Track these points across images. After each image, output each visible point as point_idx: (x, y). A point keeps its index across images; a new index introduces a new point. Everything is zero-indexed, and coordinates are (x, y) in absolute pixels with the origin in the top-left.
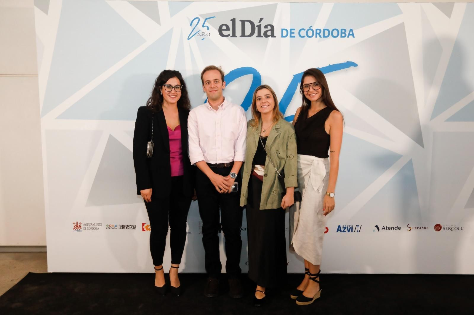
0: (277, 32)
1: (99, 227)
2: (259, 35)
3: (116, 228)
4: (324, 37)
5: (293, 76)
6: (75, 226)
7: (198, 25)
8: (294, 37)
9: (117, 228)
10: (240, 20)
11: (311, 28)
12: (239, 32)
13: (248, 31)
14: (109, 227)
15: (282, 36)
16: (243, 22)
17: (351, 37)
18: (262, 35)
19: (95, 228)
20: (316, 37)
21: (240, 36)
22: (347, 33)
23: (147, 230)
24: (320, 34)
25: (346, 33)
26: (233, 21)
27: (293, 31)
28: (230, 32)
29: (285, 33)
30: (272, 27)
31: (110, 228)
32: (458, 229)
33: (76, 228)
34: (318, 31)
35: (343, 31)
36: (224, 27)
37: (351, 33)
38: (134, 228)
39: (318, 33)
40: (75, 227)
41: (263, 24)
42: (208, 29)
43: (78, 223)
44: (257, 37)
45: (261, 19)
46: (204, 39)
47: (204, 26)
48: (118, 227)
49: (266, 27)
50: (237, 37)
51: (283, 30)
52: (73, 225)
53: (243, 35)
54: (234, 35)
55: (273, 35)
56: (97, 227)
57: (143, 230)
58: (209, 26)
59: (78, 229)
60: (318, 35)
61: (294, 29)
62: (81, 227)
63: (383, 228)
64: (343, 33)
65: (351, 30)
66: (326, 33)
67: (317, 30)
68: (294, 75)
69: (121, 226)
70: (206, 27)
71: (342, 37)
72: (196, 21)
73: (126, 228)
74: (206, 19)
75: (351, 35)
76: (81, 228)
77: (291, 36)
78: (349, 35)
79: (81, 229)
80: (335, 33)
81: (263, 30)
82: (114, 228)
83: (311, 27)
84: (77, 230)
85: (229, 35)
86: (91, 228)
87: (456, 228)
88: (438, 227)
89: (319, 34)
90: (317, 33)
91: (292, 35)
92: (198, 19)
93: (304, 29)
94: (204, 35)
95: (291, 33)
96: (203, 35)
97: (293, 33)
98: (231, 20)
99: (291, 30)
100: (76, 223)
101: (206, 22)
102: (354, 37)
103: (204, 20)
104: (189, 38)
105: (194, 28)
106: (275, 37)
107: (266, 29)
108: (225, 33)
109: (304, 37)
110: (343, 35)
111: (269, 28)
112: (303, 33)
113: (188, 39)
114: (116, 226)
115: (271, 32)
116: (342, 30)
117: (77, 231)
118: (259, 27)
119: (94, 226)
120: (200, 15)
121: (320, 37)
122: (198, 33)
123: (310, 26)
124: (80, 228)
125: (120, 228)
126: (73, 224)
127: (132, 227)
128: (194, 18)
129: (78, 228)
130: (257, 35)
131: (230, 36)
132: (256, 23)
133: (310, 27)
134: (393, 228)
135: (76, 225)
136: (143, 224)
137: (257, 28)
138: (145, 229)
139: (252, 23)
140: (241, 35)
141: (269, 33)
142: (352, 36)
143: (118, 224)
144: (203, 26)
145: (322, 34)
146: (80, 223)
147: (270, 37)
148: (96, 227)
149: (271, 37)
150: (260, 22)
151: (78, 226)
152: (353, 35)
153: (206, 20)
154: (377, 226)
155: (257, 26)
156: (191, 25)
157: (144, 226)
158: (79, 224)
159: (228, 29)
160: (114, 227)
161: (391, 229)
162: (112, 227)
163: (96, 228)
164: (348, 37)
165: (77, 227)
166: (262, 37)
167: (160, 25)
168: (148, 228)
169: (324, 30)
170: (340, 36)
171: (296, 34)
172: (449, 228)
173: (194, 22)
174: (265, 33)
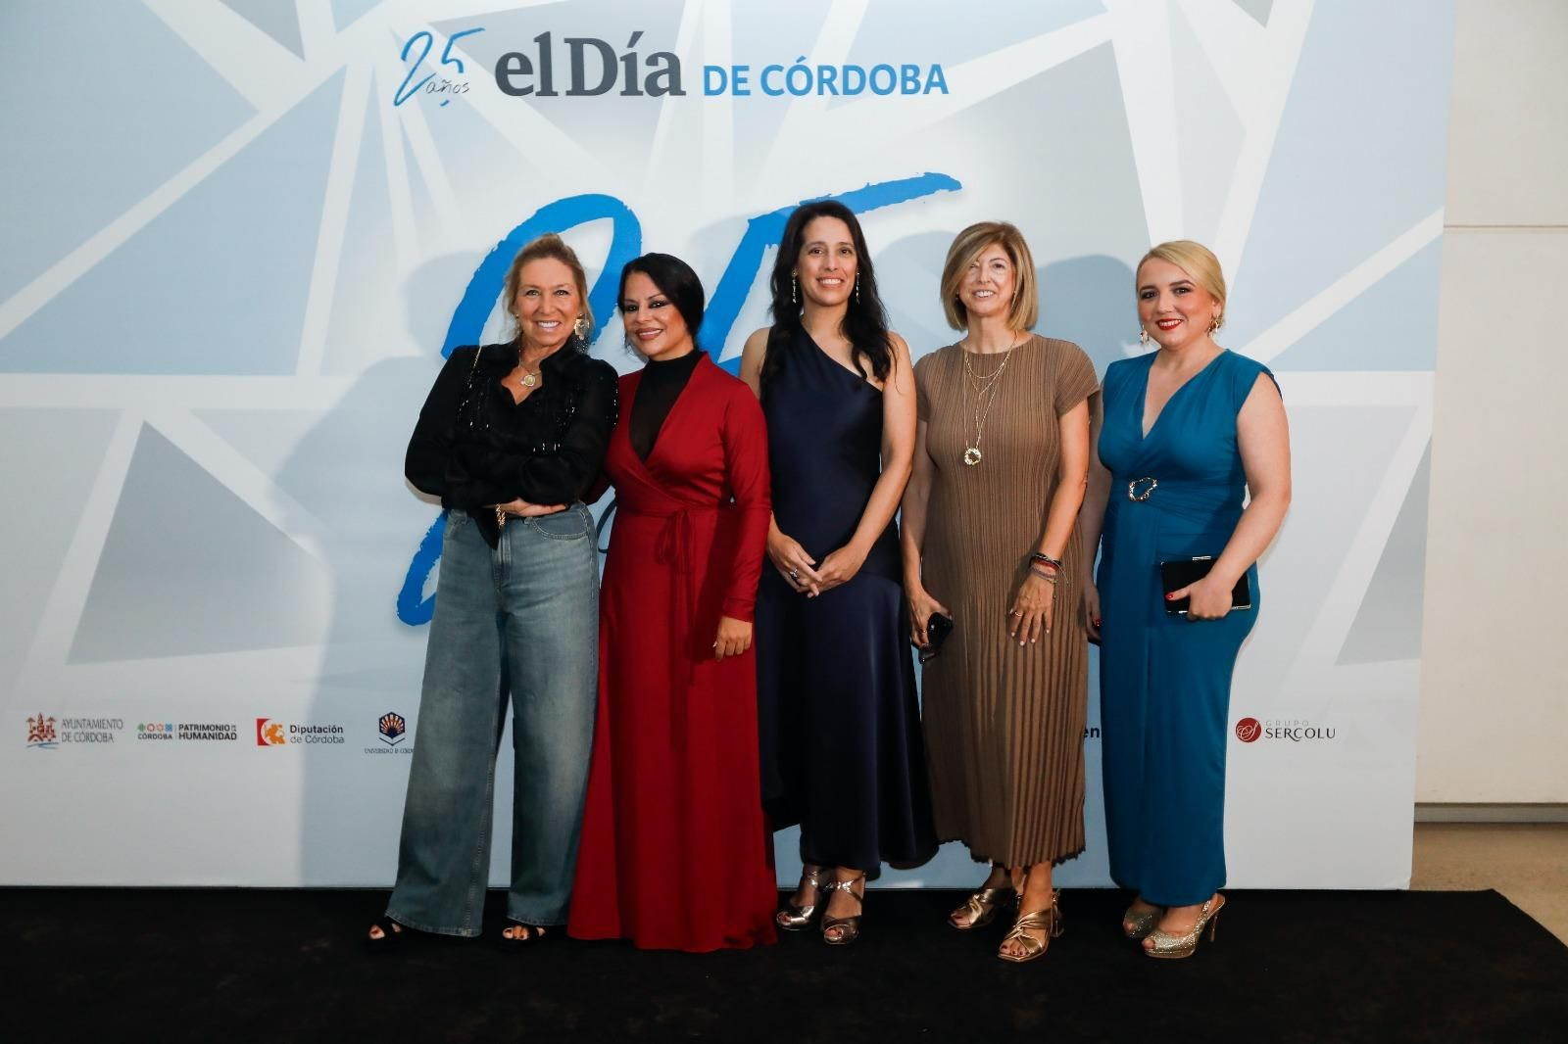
0: (690, 78)
1: (115, 732)
2: (631, 90)
3: (170, 737)
4: (847, 91)
5: (748, 225)
6: (34, 728)
7: (426, 59)
8: (747, 93)
9: (173, 733)
10: (567, 41)
11: (801, 63)
12: (562, 78)
13: (593, 76)
14: (148, 733)
15: (708, 92)
16: (577, 46)
17: (936, 91)
18: (641, 86)
19: (99, 737)
20: (821, 92)
21: (569, 93)
22: (923, 80)
23: (274, 743)
24: (834, 83)
25: (918, 78)
26: (544, 41)
27: (741, 74)
28: (534, 80)
29: (715, 81)
30: (674, 61)
31: (150, 736)
32: (1317, 733)
33: (36, 738)
34: (827, 75)
35: (910, 73)
36: (514, 64)
37: (936, 79)
38: (232, 737)
39: (826, 80)
40: (36, 732)
41: (643, 50)
42: (461, 70)
43: (45, 718)
44: (623, 93)
45: (636, 36)
46: (447, 102)
47: (449, 57)
48: (178, 731)
49: (652, 60)
50: (556, 94)
51: (708, 69)
52: (27, 727)
53: (578, 88)
54: (547, 90)
55: (675, 89)
56: (108, 731)
57: (261, 742)
58: (462, 60)
59: (46, 740)
60: (825, 86)
61: (746, 68)
62: (56, 733)
64: (908, 80)
65: (936, 68)
66: (854, 80)
67: (821, 69)
68: (749, 221)
69: (187, 728)
70: (455, 64)
71: (905, 91)
72: (419, 46)
73: (205, 736)
74: (454, 38)
75: (936, 85)
76: (54, 736)
77: (736, 92)
78: (930, 84)
79: (54, 740)
80: (883, 79)
81: (643, 71)
82: (165, 737)
83: (802, 58)
84: (40, 742)
85: (529, 90)
86: (88, 737)
87: (1310, 734)
88: (1249, 729)
89: (829, 82)
90: (821, 81)
91: (741, 87)
92: (425, 39)
93: (780, 69)
94: (447, 89)
95: (736, 81)
96: (444, 88)
97: (744, 81)
98: (536, 40)
99: (736, 69)
100: (36, 718)
101: (454, 47)
102: (945, 91)
103: (446, 42)
104: (400, 100)
105: (413, 71)
106: (684, 93)
107: (653, 69)
108: (517, 81)
109: (781, 92)
110: (911, 85)
111: (663, 64)
112: (776, 80)
113: (396, 104)
114: (169, 728)
115: (667, 77)
116: (904, 68)
117: (40, 745)
118: (631, 60)
119: (96, 730)
120: (433, 24)
121: (834, 92)
122: (427, 83)
123: (797, 58)
124: (49, 736)
125: (185, 736)
126: (28, 724)
127: (225, 733)
128: (413, 35)
129: (46, 736)
130: (624, 89)
131: (534, 93)
132: (621, 50)
133: (798, 61)
134: (1095, 733)
135: (36, 724)
136: (261, 722)
137: (621, 66)
138: (267, 740)
139: (606, 50)
140: (570, 88)
141: (663, 82)
142: (939, 89)
143: (175, 724)
144: (445, 61)
145: (838, 83)
146: (51, 719)
147: (668, 93)
148: (102, 731)
149: (672, 94)
150: (632, 44)
151: (43, 730)
152: (942, 85)
153: (455, 42)
155: (622, 59)
156: (404, 57)
157: (263, 727)
158: (46, 724)
159: (526, 68)
160: (164, 732)
161: (1089, 734)
162: (156, 732)
163: (104, 736)
164: (927, 91)
165: (42, 732)
166: (641, 93)
167: (302, 57)
168: (278, 734)
169: (846, 69)
170: (898, 88)
171: (753, 82)
172: (1287, 733)
173: (413, 47)
174: (651, 81)
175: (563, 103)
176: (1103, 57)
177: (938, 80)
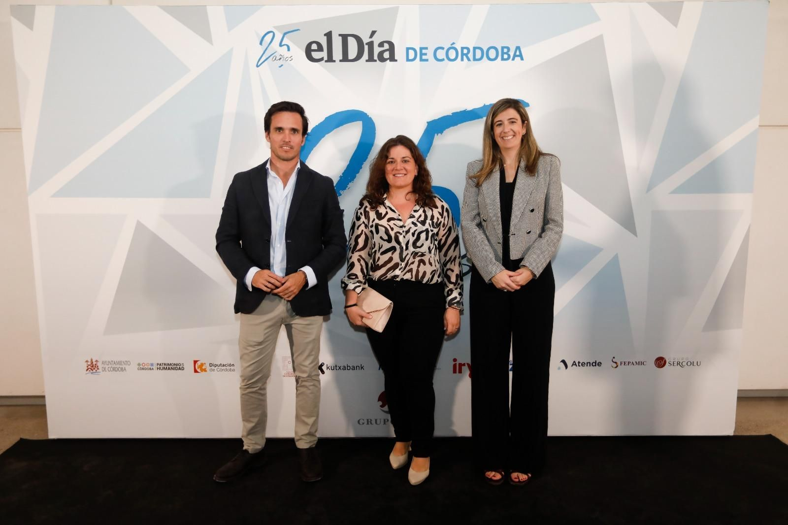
0: (399, 53)
1: (127, 367)
2: (371, 59)
3: (153, 369)
4: (475, 59)
5: (427, 124)
6: (89, 365)
7: (272, 44)
8: (427, 60)
9: (154, 368)
10: (340, 35)
11: (453, 46)
12: (337, 53)
13: (353, 52)
14: (142, 367)
15: (408, 60)
16: (344, 38)
17: (518, 59)
18: (376, 57)
19: (120, 369)
20: (462, 60)
21: (341, 61)
22: (512, 54)
23: (202, 371)
24: (469, 55)
25: (509, 53)
26: (329, 35)
27: (424, 51)
28: (324, 54)
29: (412, 54)
30: (391, 45)
31: (143, 369)
32: (692, 364)
33: (90, 370)
34: (465, 51)
35: (505, 50)
36: (314, 47)
37: (518, 53)
38: (183, 369)
39: (464, 53)
40: (89, 367)
41: (377, 40)
42: (289, 50)
43: (94, 361)
44: (367, 61)
45: (373, 33)
46: (282, 65)
47: (283, 44)
48: (156, 366)
49: (381, 45)
50: (334, 61)
51: (408, 49)
52: (85, 365)
53: (345, 58)
54: (330, 59)
55: (392, 58)
56: (124, 366)
57: (196, 371)
58: (289, 45)
59: (94, 371)
60: (465, 57)
61: (426, 48)
62: (99, 367)
63: (574, 364)
64: (504, 54)
65: (518, 48)
66: (478, 54)
67: (463, 48)
68: (428, 122)
69: (160, 365)
70: (285, 47)
71: (503, 59)
72: (269, 38)
73: (169, 369)
74: (285, 34)
75: (518, 56)
76: (98, 369)
77: (421, 60)
78: (515, 56)
79: (98, 371)
80: (492, 54)
81: (377, 50)
82: (150, 369)
83: (454, 43)
84: (91, 371)
85: (322, 59)
86: (114, 369)
87: (689, 364)
88: (661, 362)
89: (466, 55)
90: (463, 54)
91: (424, 57)
92: (272, 34)
93: (443, 48)
94: (282, 59)
96: (280, 59)
97: (426, 54)
98: (325, 35)
99: (421, 49)
100: (90, 360)
101: (285, 38)
102: (522, 59)
103: (282, 36)
104: (259, 65)
105: (266, 49)
106: (396, 61)
107: (382, 49)
108: (316, 55)
109: (443, 60)
110: (506, 56)
111: (386, 46)
112: (441, 54)
113: (257, 66)
114: (152, 365)
115: (388, 52)
116: (503, 48)
117: (92, 373)
118: (371, 45)
119: (118, 366)
120: (275, 27)
121: (469, 59)
122: (272, 57)
123: (452, 43)
124: (96, 369)
125: (160, 369)
126: (86, 363)
127: (178, 367)
129: (94, 369)
130: (367, 59)
131: (324, 61)
132: (366, 40)
133: (451, 45)
134: (589, 364)
135: (89, 363)
136: (195, 362)
137: (366, 48)
138: (199, 370)
139: (358, 39)
140: (341, 58)
141: (386, 55)
142: (519, 58)
143: (155, 362)
144: (281, 45)
145: (471, 55)
146: (97, 361)
147: (388, 60)
148: (121, 366)
149: (390, 61)
150: (371, 37)
151: (93, 366)
152: (521, 56)
153: (286, 36)
154: (564, 362)
155: (367, 44)
156: (261, 44)
157: (197, 364)
158: (94, 363)
159: (320, 48)
160: (149, 367)
161: (586, 365)
162: (146, 367)
163: (122, 369)
164: (513, 59)
165: (92, 367)
166: (376, 61)
167: (212, 44)
168: (204, 367)
169: (475, 48)
170: (500, 57)
171: (430, 55)
172: (678, 364)
173: (265, 38)
174: (381, 55)
175: (338, 65)
176: (598, 42)
177: (519, 54)
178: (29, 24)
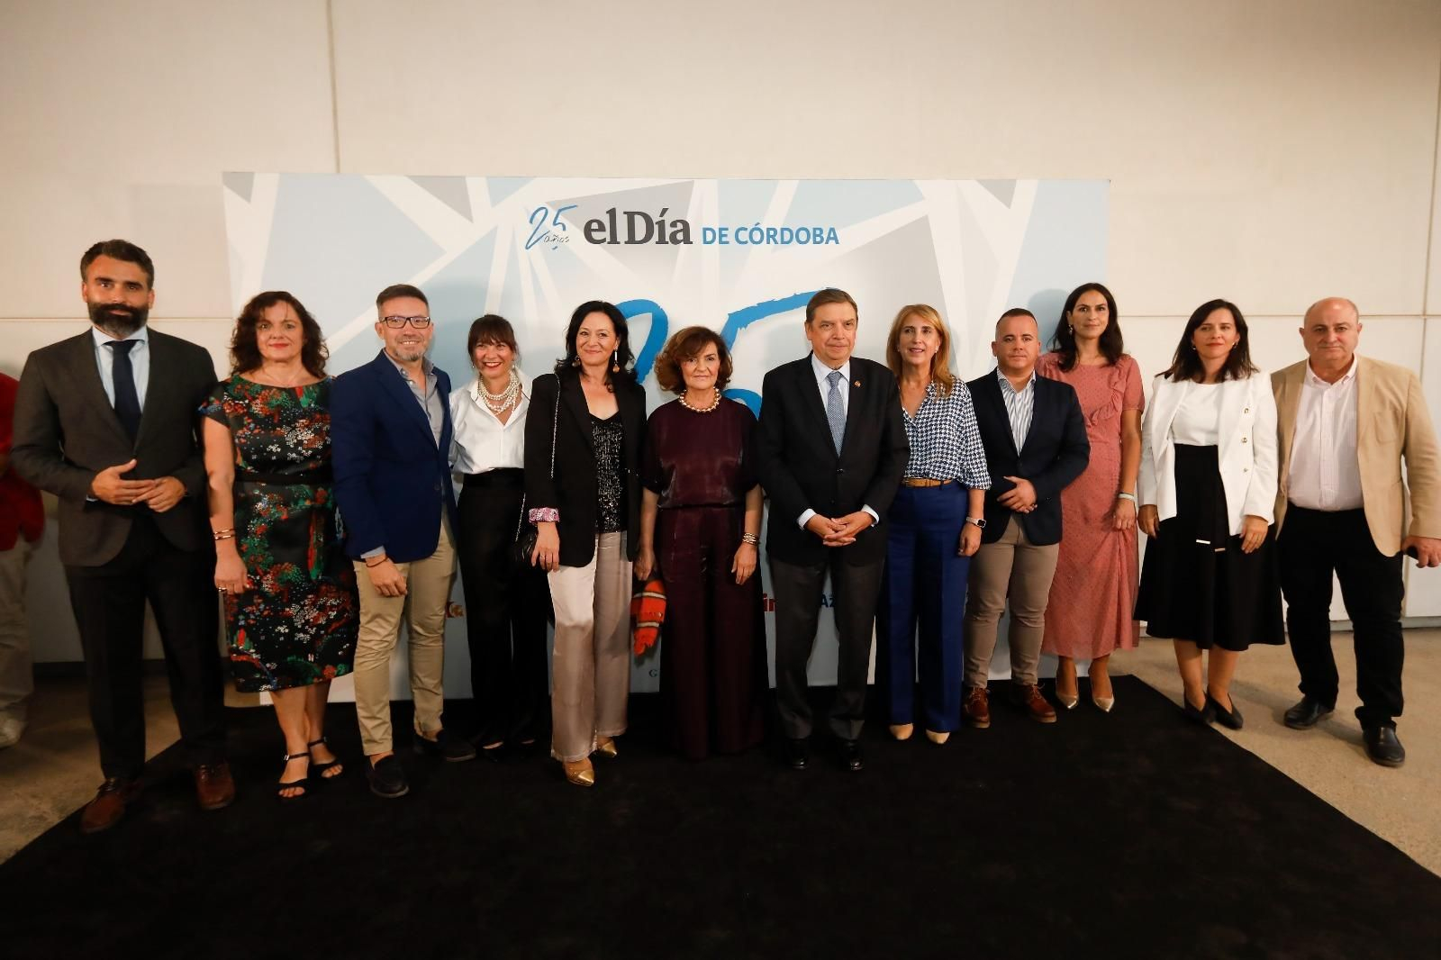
0: (695, 234)
2: (662, 241)
4: (783, 242)
7: (544, 222)
8: (727, 243)
10: (625, 213)
11: (758, 226)
12: (622, 234)
13: (640, 232)
15: (705, 242)
16: (631, 216)
17: (832, 242)
18: (667, 239)
20: (768, 243)
21: (626, 243)
22: (825, 236)
23: (456, 615)
24: (776, 237)
25: (822, 235)
26: (612, 213)
27: (724, 232)
28: (606, 235)
29: (709, 236)
30: (686, 224)
34: (772, 233)
35: (818, 232)
36: (595, 226)
37: (832, 236)
39: (771, 235)
41: (668, 219)
42: (564, 229)
45: (664, 211)
46: (556, 247)
47: (557, 222)
49: (673, 224)
50: (618, 243)
51: (705, 230)
53: (631, 240)
54: (614, 240)
55: (687, 240)
57: (449, 615)
58: (565, 224)
60: (771, 239)
61: (727, 229)
64: (816, 236)
65: (832, 230)
66: (787, 236)
67: (768, 230)
68: (729, 315)
70: (561, 226)
71: (815, 242)
72: (540, 215)
74: (560, 211)
75: (832, 239)
77: (721, 242)
78: (829, 238)
80: (803, 236)
81: (669, 230)
83: (758, 224)
85: (604, 240)
89: (773, 237)
90: (769, 236)
91: (724, 239)
92: (544, 211)
93: (746, 229)
94: (556, 240)
95: (721, 236)
96: (554, 240)
97: (726, 235)
98: (607, 212)
99: (721, 230)
101: (560, 216)
102: (837, 243)
103: (556, 213)
104: (530, 244)
105: (538, 228)
106: (691, 243)
107: (674, 229)
108: (596, 236)
109: (746, 242)
110: (818, 239)
111: (680, 226)
112: (744, 236)
113: (527, 248)
115: (682, 233)
116: (815, 230)
118: (661, 224)
120: (547, 203)
121: (776, 242)
122: (545, 237)
123: (756, 223)
128: (536, 209)
130: (658, 240)
131: (606, 243)
132: (656, 218)
133: (756, 225)
136: (449, 604)
137: (656, 228)
138: (453, 614)
139: (647, 218)
140: (627, 240)
141: (680, 236)
142: (834, 241)
144: (555, 224)
145: (778, 238)
147: (682, 243)
149: (684, 243)
150: (661, 216)
152: (835, 239)
153: (560, 213)
155: (657, 223)
156: (531, 222)
157: (450, 607)
159: (602, 228)
164: (827, 243)
166: (667, 243)
167: (471, 219)
168: (459, 611)
169: (783, 230)
170: (811, 240)
171: (731, 237)
173: (537, 215)
174: (673, 236)
175: (622, 247)
176: (922, 225)
177: (833, 236)
178: (247, 196)
